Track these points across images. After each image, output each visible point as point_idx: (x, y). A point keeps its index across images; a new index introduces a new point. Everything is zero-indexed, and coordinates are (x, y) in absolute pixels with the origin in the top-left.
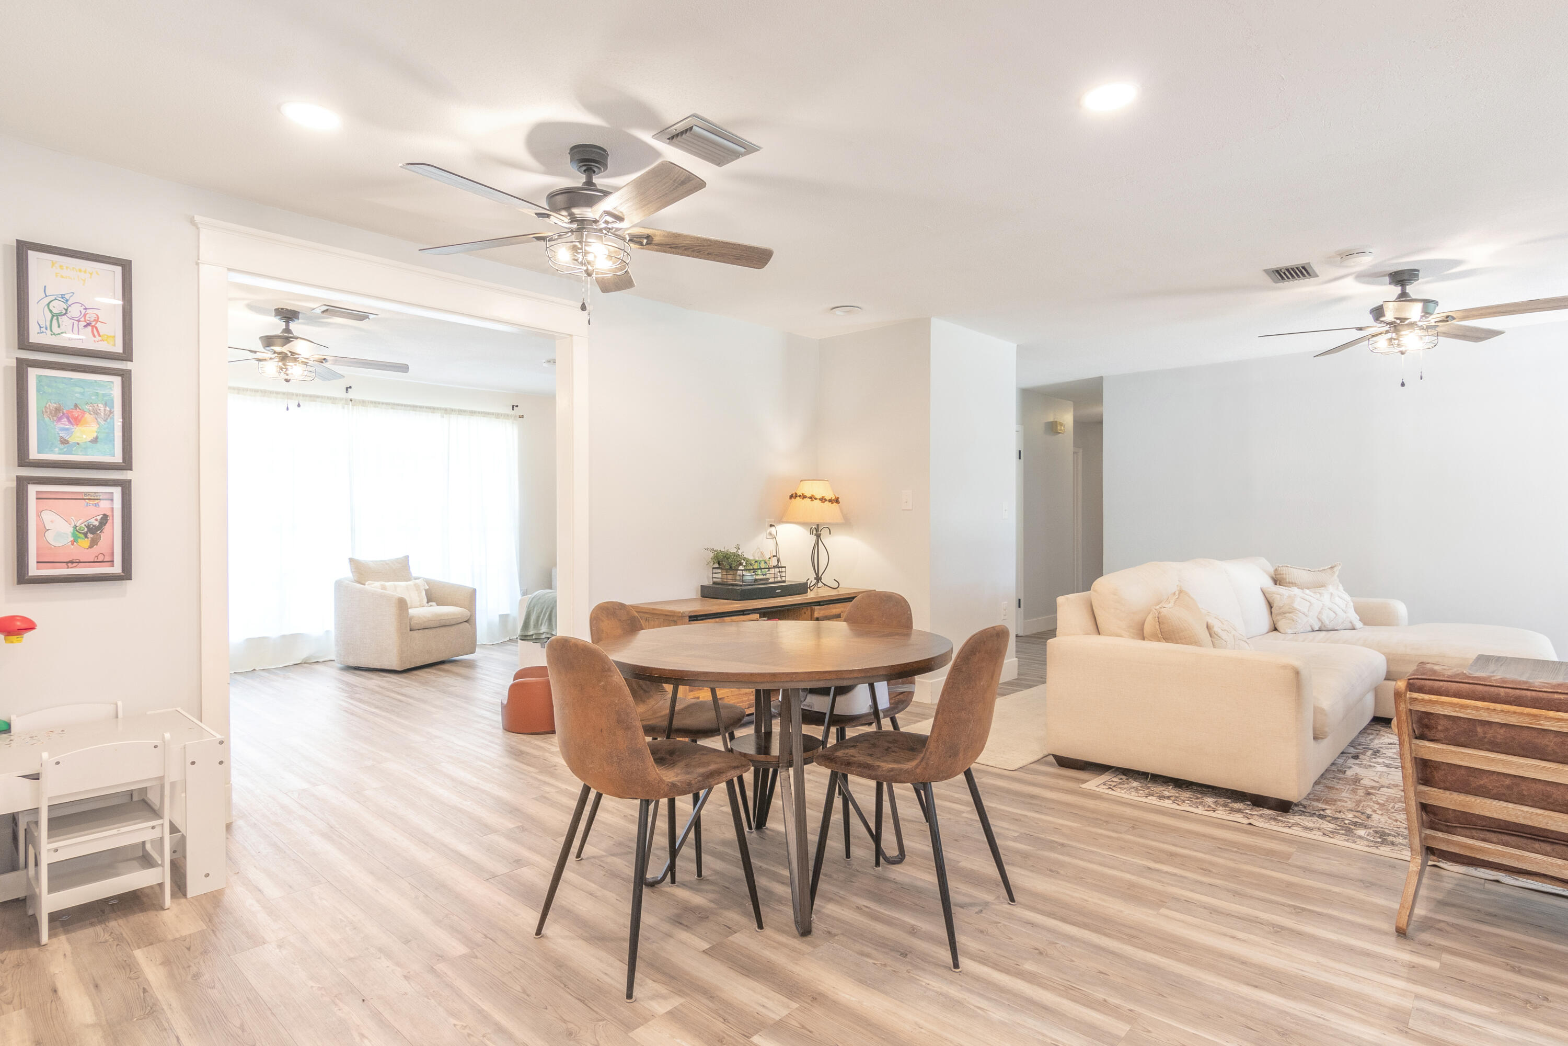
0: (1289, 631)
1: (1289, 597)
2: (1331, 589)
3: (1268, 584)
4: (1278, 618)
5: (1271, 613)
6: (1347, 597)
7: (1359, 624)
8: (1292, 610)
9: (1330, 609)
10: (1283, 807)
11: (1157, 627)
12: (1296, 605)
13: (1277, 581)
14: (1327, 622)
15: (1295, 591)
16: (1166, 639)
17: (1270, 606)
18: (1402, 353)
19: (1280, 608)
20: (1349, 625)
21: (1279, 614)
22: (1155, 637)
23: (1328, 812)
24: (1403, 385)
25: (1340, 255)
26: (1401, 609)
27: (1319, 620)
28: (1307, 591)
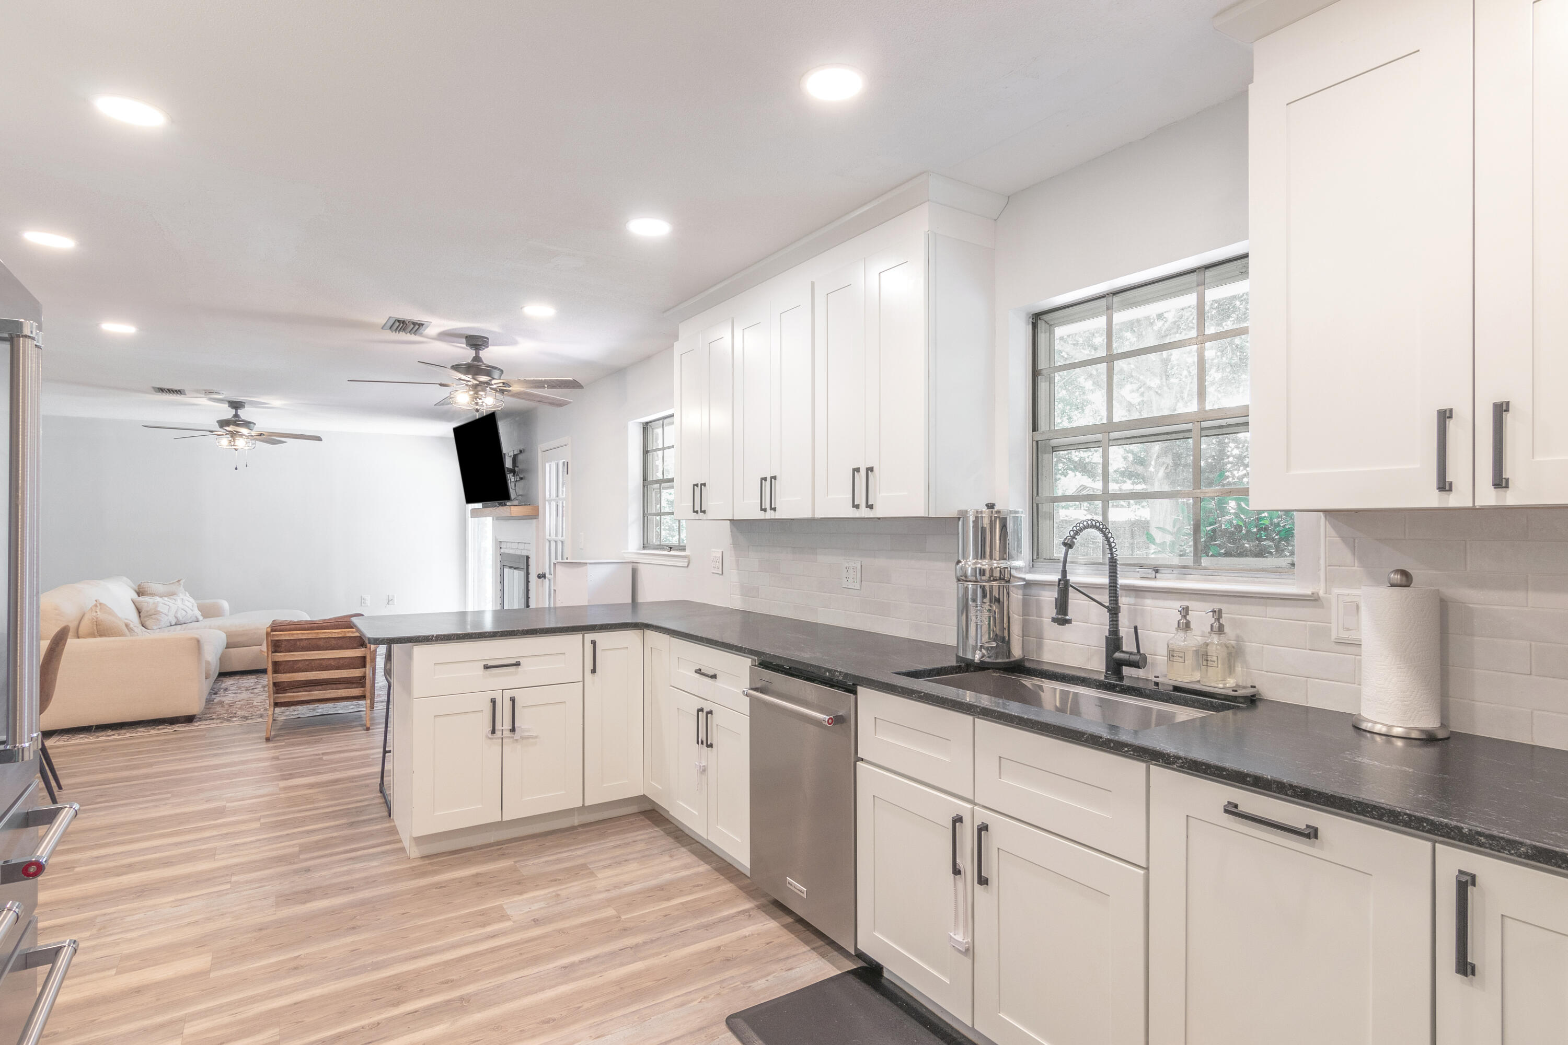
0: (155, 627)
1: (154, 603)
2: (181, 596)
3: (135, 596)
4: (146, 619)
5: (140, 616)
6: (192, 600)
7: (201, 618)
8: (157, 613)
9: (182, 609)
10: (189, 719)
11: (95, 628)
12: (159, 609)
13: (140, 593)
14: (181, 618)
15: (158, 599)
16: (101, 636)
17: (139, 612)
18: (236, 450)
19: (147, 612)
20: (195, 619)
21: (147, 616)
22: (92, 635)
23: (214, 717)
24: (236, 469)
25: (205, 390)
26: (225, 605)
27: (176, 617)
28: (166, 599)
